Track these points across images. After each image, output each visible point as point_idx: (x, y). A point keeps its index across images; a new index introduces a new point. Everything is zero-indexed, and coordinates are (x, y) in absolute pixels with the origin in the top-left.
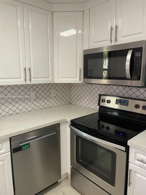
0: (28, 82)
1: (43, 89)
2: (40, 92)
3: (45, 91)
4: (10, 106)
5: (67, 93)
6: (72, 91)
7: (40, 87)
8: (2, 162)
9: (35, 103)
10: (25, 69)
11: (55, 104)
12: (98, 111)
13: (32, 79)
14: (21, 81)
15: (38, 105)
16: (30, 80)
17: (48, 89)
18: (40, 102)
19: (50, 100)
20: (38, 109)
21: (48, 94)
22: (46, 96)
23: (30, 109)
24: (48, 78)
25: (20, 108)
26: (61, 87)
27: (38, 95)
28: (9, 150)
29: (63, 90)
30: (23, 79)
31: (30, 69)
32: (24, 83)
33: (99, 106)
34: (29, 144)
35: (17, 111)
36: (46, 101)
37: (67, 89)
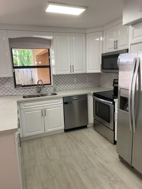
0: (72, 73)
1: (81, 77)
2: (80, 78)
3: (83, 78)
4: (64, 86)
5: (97, 80)
6: (101, 78)
7: (80, 75)
8: (59, 108)
9: (77, 84)
10: (71, 66)
11: (89, 86)
12: (113, 90)
13: (74, 71)
14: (68, 72)
15: (78, 86)
16: (73, 72)
17: (84, 76)
18: (80, 84)
19: (86, 84)
20: (78, 88)
21: (84, 79)
22: (83, 81)
23: (74, 88)
24: (83, 70)
25: (69, 87)
26: (93, 76)
27: (78, 80)
28: (63, 103)
29: (94, 77)
30: (69, 71)
31: (73, 66)
32: (70, 73)
33: (114, 87)
34: (71, 102)
35: (67, 88)
36: (83, 84)
37: (97, 77)
